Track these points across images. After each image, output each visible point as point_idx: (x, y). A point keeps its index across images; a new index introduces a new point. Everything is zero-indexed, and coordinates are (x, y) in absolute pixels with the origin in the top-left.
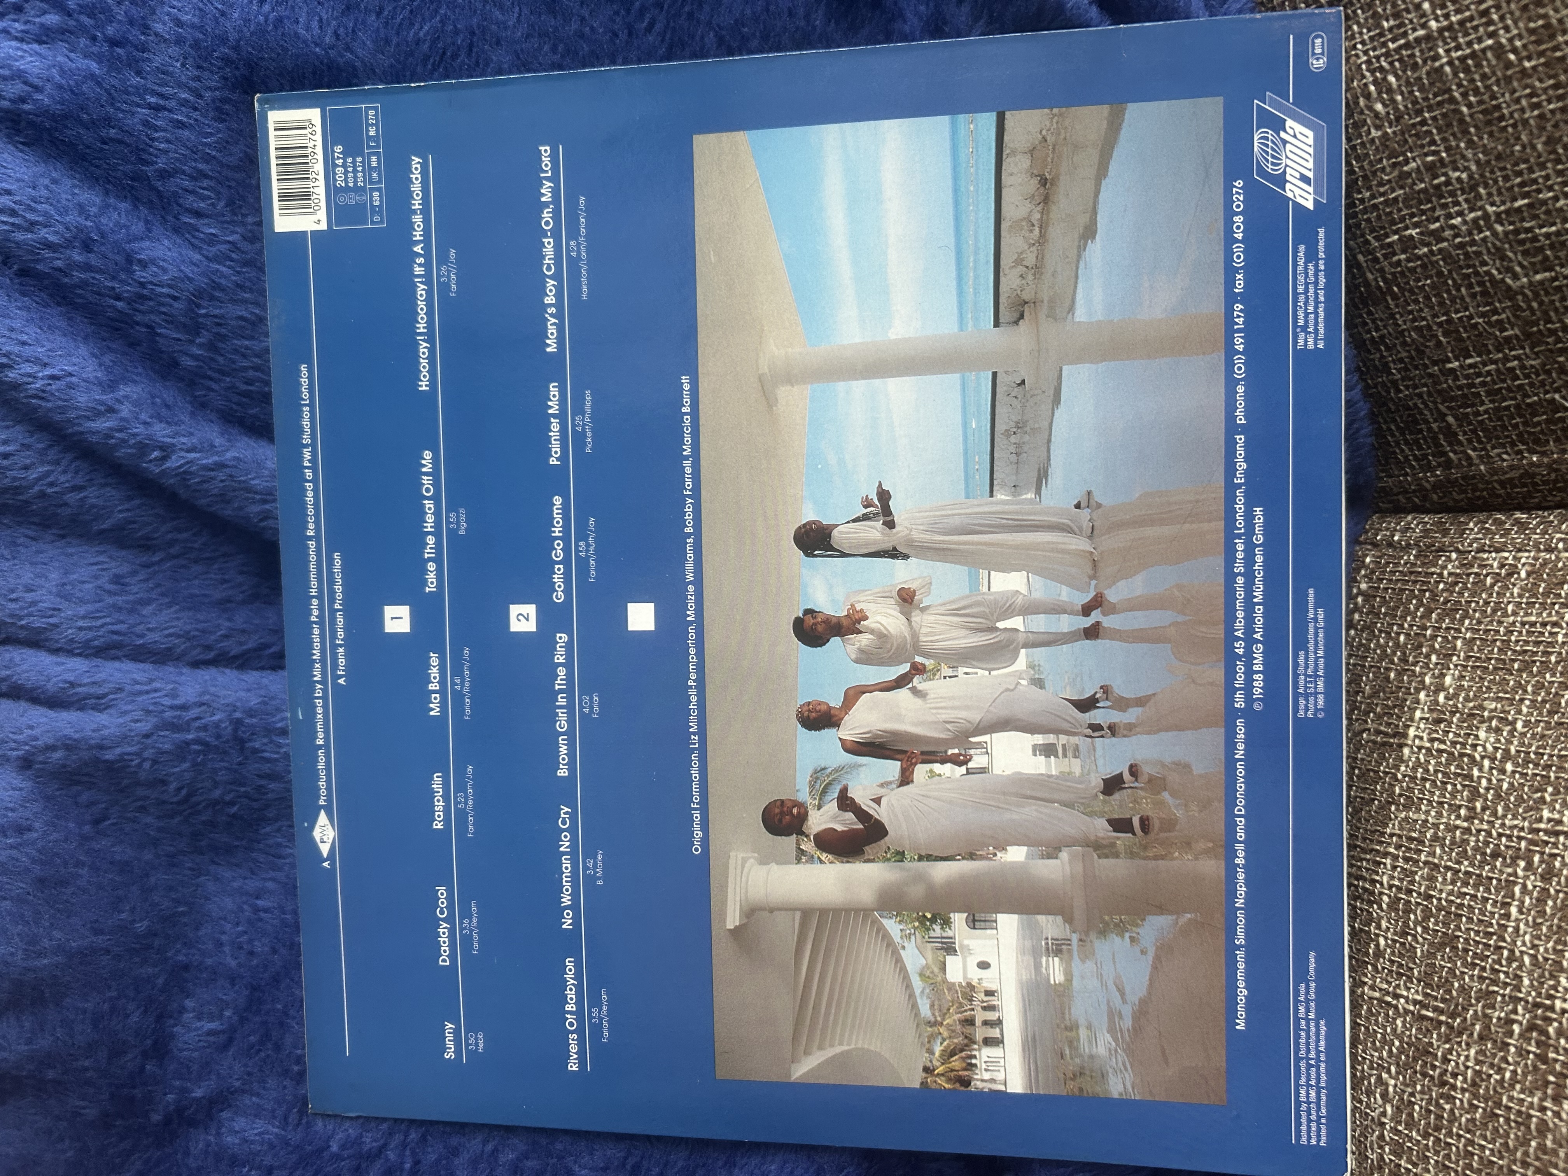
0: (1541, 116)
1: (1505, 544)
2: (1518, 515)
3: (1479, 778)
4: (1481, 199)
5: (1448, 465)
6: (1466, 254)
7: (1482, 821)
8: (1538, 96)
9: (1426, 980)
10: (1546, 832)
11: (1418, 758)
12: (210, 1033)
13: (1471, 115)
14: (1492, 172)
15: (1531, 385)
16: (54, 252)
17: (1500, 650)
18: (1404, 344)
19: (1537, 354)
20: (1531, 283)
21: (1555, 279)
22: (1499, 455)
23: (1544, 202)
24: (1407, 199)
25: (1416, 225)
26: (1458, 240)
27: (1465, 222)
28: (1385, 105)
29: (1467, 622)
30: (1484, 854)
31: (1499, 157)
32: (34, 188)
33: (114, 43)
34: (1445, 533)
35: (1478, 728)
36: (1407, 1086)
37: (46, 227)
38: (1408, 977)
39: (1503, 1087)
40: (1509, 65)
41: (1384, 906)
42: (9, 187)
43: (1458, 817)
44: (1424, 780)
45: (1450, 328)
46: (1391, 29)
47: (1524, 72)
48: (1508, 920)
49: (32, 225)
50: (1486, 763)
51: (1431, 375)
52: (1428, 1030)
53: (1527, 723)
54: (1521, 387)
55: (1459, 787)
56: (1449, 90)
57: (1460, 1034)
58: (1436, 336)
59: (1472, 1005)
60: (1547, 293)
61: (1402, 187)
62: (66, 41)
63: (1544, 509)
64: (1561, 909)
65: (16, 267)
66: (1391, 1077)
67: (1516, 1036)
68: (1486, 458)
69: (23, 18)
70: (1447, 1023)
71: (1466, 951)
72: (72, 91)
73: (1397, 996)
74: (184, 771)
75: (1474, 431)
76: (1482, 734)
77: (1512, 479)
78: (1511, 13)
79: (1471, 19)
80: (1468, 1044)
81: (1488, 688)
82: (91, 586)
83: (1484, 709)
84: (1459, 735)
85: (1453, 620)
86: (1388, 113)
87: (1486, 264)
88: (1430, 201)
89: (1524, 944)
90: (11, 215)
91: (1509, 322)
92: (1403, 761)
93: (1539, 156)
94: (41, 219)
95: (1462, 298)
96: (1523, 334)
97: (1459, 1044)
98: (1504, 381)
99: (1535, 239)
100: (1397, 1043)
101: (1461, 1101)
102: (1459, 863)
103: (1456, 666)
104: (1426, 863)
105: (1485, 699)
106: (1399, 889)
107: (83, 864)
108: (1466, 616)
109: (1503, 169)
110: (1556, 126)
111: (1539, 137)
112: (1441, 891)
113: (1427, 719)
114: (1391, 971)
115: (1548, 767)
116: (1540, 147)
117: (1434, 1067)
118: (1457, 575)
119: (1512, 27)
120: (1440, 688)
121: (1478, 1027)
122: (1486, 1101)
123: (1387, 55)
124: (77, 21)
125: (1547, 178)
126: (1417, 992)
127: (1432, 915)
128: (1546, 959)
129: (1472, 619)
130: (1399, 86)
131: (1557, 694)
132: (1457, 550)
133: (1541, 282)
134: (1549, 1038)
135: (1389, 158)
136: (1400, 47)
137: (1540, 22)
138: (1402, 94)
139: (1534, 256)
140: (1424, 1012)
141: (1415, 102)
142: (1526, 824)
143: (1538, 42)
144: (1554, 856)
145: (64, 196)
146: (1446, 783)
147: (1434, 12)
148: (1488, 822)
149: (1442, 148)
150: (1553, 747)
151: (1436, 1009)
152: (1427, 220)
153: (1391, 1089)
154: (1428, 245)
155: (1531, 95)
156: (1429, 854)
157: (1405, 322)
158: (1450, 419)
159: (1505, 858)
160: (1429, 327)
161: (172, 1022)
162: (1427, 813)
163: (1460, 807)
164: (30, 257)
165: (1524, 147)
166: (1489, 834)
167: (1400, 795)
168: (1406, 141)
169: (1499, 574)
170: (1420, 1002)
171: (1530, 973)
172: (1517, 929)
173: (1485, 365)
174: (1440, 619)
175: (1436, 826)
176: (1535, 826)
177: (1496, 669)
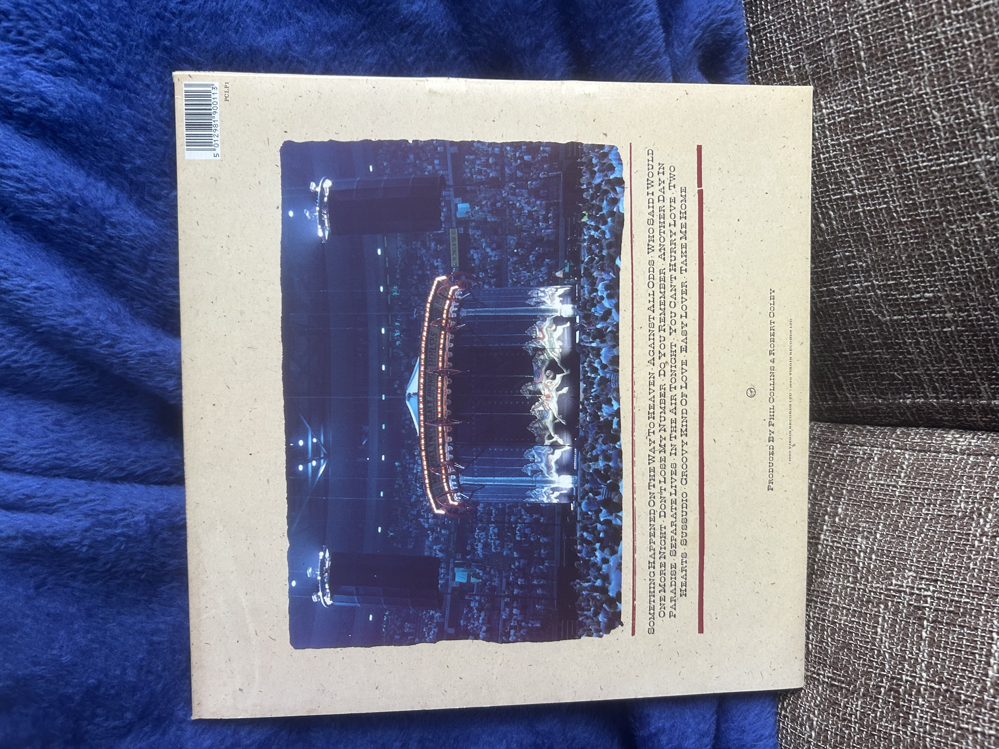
0: (906, 245)
1: (865, 442)
2: (868, 427)
3: (859, 562)
4: (871, 277)
5: (836, 399)
6: (860, 302)
7: (860, 584)
8: (906, 235)
9: (834, 666)
10: (894, 590)
11: (826, 551)
12: (114, 728)
13: (871, 238)
14: (879, 265)
15: (884, 366)
16: (48, 209)
17: (866, 497)
18: (823, 340)
19: (889, 353)
20: (891, 320)
21: (904, 320)
22: (862, 397)
23: (903, 284)
24: (833, 271)
25: (836, 285)
26: (857, 294)
27: (862, 286)
28: (826, 225)
29: (848, 481)
30: (862, 601)
31: (883, 259)
32: (35, 166)
33: (114, 86)
34: (833, 433)
35: (857, 537)
36: (824, 721)
37: (43, 193)
38: (824, 664)
39: (876, 720)
40: (893, 218)
41: (811, 628)
42: (17, 163)
43: (848, 582)
44: (830, 562)
45: (847, 336)
46: (833, 190)
47: (900, 223)
48: (876, 635)
49: (32, 191)
50: (862, 554)
51: (834, 357)
52: (835, 692)
53: (882, 535)
54: (879, 367)
55: (848, 566)
56: (861, 224)
57: (853, 693)
58: (839, 339)
59: (859, 679)
60: (898, 326)
61: (831, 266)
62: (75, 78)
63: (881, 426)
64: (903, 630)
65: (11, 214)
66: (815, 716)
67: (882, 694)
68: (856, 399)
69: (43, 57)
70: (846, 688)
71: (856, 651)
72: (80, 111)
73: (818, 674)
74: (110, 553)
75: (852, 385)
76: (859, 539)
77: (867, 410)
78: (897, 195)
79: (877, 193)
80: (857, 699)
81: (861, 516)
82: (39, 426)
83: (860, 527)
84: (847, 540)
85: (840, 479)
86: (827, 229)
87: (870, 308)
88: (845, 274)
89: (885, 647)
90: (17, 182)
91: (877, 336)
92: (818, 552)
93: (903, 262)
94: (40, 187)
95: (855, 322)
96: (883, 342)
97: (852, 698)
98: (871, 363)
99: (897, 300)
100: (819, 698)
101: (854, 728)
102: (849, 605)
103: (843, 503)
104: (832, 605)
105: (860, 522)
106: (818, 618)
107: (28, 616)
108: (847, 477)
109: (885, 265)
110: (913, 250)
111: (904, 254)
112: (841, 620)
113: (830, 530)
114: (815, 662)
115: (894, 558)
116: (904, 258)
117: (839, 711)
118: (841, 456)
119: (897, 201)
120: (836, 514)
121: (862, 690)
122: (868, 728)
123: (830, 201)
124: (86, 67)
125: (906, 273)
126: (829, 672)
127: (836, 632)
128: (897, 655)
129: (850, 479)
130: (835, 217)
131: (896, 521)
132: (840, 443)
133: (896, 320)
134: (900, 694)
135: (826, 250)
136: (838, 199)
137: (911, 202)
138: (836, 221)
139: (895, 308)
140: (833, 682)
141: (843, 226)
142: (884, 586)
143: (909, 211)
144: (899, 603)
145: (57, 173)
146: (841, 564)
147: (857, 186)
148: (864, 585)
149: (854, 250)
150: (896, 548)
151: (839, 681)
152: (842, 283)
153: (815, 723)
154: (841, 295)
155: (902, 234)
156: (833, 601)
157: (824, 330)
158: (841, 378)
159: (873, 603)
160: (836, 334)
161: (86, 723)
162: (832, 579)
163: (849, 576)
164: (26, 210)
165: (896, 257)
166: (865, 591)
167: (818, 570)
168: (836, 244)
169: (863, 458)
170: (831, 677)
171: (889, 662)
172: (881, 640)
173: (862, 354)
174: (834, 479)
175: (837, 586)
176: (889, 587)
177: (864, 506)
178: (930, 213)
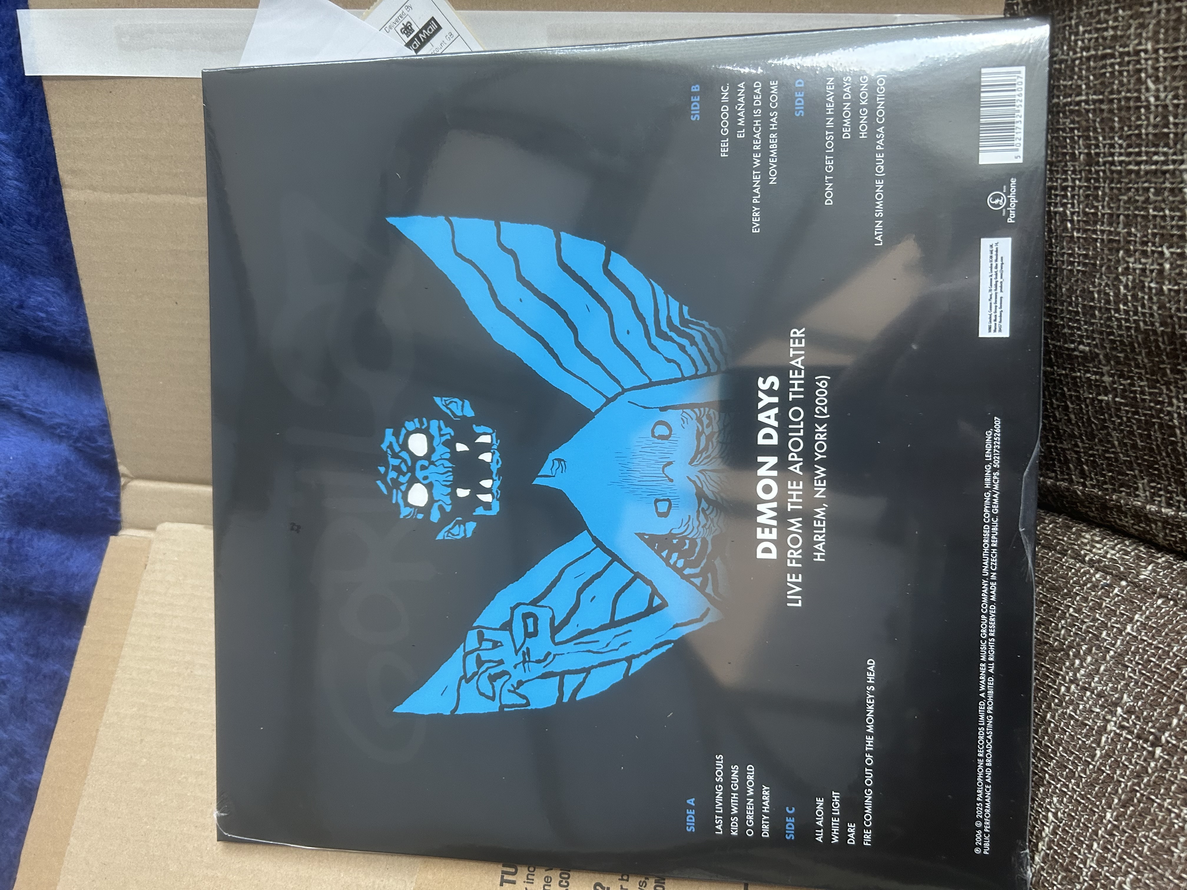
178: (1110, 233)
